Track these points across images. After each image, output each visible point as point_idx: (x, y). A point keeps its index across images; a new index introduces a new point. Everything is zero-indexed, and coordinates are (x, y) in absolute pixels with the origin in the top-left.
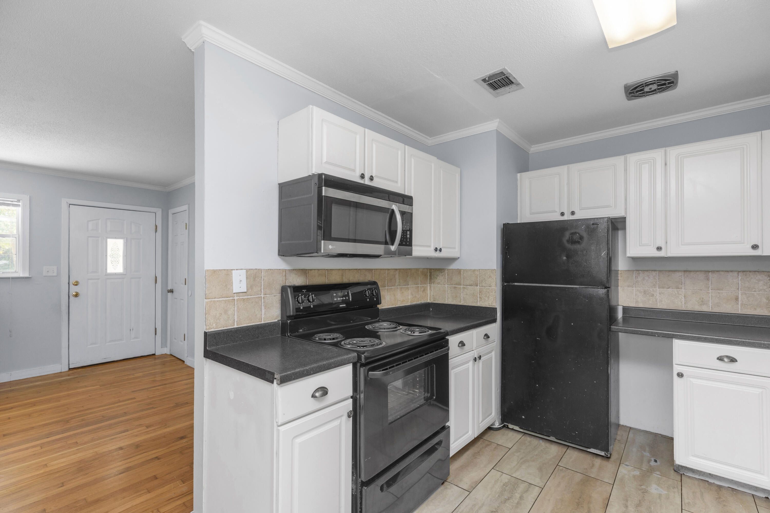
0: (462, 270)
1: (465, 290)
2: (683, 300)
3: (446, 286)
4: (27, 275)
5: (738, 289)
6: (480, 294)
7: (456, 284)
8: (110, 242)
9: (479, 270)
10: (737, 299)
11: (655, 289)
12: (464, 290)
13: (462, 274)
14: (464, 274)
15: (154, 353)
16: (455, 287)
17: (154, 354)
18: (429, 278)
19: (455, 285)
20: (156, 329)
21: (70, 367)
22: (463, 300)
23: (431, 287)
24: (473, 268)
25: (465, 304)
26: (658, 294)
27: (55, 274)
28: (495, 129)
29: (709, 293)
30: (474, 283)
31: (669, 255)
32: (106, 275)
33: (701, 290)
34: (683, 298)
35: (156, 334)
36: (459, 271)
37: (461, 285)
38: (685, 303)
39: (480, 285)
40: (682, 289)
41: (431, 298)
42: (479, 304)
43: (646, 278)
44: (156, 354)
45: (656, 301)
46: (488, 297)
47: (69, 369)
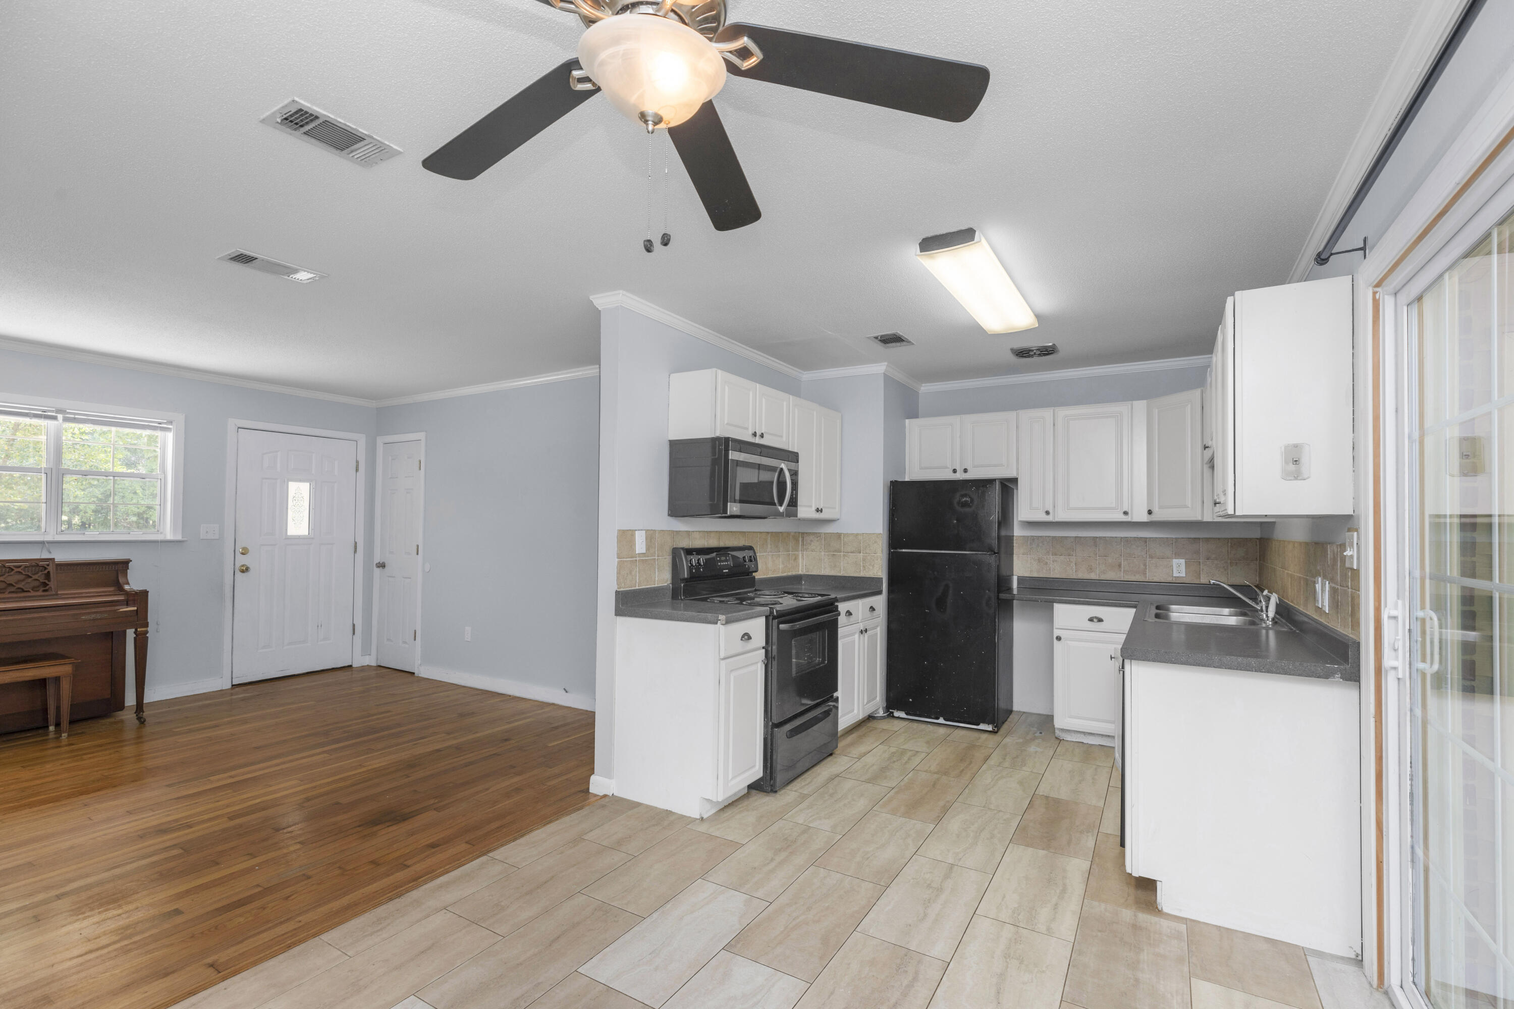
0: (842, 535)
1: (846, 558)
2: (1074, 568)
3: (823, 553)
4: (179, 537)
5: (1121, 555)
6: (863, 563)
7: (835, 551)
8: (293, 487)
9: (863, 534)
10: (1120, 566)
11: (1048, 557)
12: (844, 558)
13: (842, 538)
14: (845, 539)
15: (351, 664)
16: (834, 555)
17: (350, 666)
18: (800, 544)
19: (833, 552)
20: (354, 625)
21: (234, 684)
22: (843, 570)
23: (803, 555)
24: (855, 532)
25: (846, 575)
26: (1052, 562)
27: (217, 537)
28: (883, 372)
29: (1097, 560)
30: (857, 549)
31: (1057, 519)
32: (286, 539)
33: (1090, 557)
34: (1074, 566)
35: (354, 633)
36: (839, 535)
37: (841, 552)
38: (1076, 571)
39: (864, 552)
40: (1073, 556)
41: (803, 569)
42: (862, 574)
43: (1040, 544)
44: (353, 666)
45: (1050, 569)
46: (873, 566)
47: (233, 685)
